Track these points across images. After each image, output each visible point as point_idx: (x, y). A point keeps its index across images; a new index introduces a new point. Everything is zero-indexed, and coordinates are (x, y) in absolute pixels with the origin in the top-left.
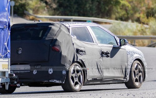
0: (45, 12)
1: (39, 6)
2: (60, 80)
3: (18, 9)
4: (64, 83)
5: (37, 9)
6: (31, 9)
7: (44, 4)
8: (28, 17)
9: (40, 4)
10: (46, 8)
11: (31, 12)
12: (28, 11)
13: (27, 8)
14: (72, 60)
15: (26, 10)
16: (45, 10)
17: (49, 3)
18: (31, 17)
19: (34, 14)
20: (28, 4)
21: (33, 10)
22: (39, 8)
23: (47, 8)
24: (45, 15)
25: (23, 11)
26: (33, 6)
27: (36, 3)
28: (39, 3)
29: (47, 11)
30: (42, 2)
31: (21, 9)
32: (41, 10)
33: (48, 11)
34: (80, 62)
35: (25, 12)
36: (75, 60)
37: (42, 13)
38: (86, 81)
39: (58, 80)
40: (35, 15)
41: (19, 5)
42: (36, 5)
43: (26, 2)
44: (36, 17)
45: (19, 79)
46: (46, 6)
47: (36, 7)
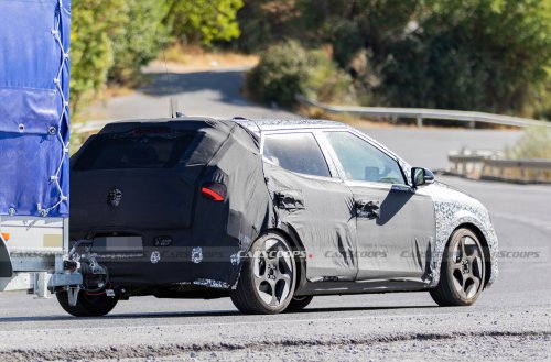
0: (349, 98)
1: (333, 80)
2: (223, 281)
3: (279, 89)
4: (234, 287)
5: (328, 88)
6: (313, 89)
7: (348, 78)
8: (305, 112)
9: (337, 77)
10: (352, 88)
11: (313, 97)
12: (306, 95)
13: (303, 85)
14: (258, 226)
15: (301, 92)
16: (348, 92)
17: (361, 74)
18: (313, 111)
19: (321, 101)
20: (306, 77)
21: (319, 92)
22: (334, 86)
23: (356, 88)
24: (350, 104)
25: (293, 94)
26: (320, 81)
27: (327, 75)
28: (334, 72)
29: (354, 96)
30: (342, 71)
31: (286, 90)
32: (339, 92)
33: (358, 95)
34: (286, 230)
35: (299, 97)
36: (270, 225)
37: (342, 102)
38: (303, 282)
39: (217, 280)
40: (325, 105)
41: (283, 79)
42: (326, 80)
43: (299, 72)
44: (326, 110)
45: (111, 276)
46: (353, 82)
47: (326, 85)
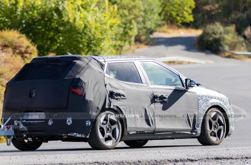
0: (243, 48)
1: (236, 40)
3: (212, 45)
5: (234, 44)
6: (226, 44)
7: (242, 39)
8: (223, 55)
9: (237, 39)
10: (244, 44)
11: (227, 48)
12: (223, 47)
13: (222, 43)
15: (221, 46)
16: (243, 46)
17: (248, 37)
18: (227, 54)
19: (231, 50)
20: (224, 39)
21: (230, 46)
22: (236, 43)
23: (246, 44)
24: (243, 51)
25: (218, 47)
26: (230, 41)
27: (233, 38)
28: (236, 37)
29: (245, 47)
30: (240, 36)
31: (215, 45)
32: (238, 46)
33: (247, 47)
35: (220, 48)
37: (240, 50)
40: (232, 52)
41: (213, 40)
42: (233, 40)
43: (220, 37)
44: (233, 54)
46: (245, 41)
47: (232, 42)
